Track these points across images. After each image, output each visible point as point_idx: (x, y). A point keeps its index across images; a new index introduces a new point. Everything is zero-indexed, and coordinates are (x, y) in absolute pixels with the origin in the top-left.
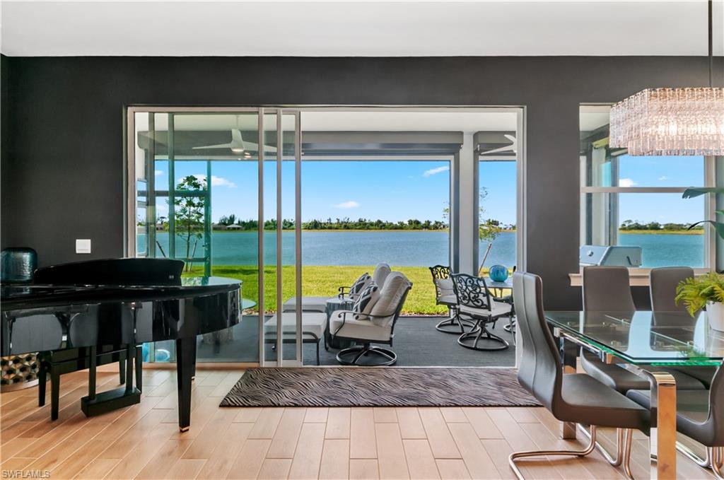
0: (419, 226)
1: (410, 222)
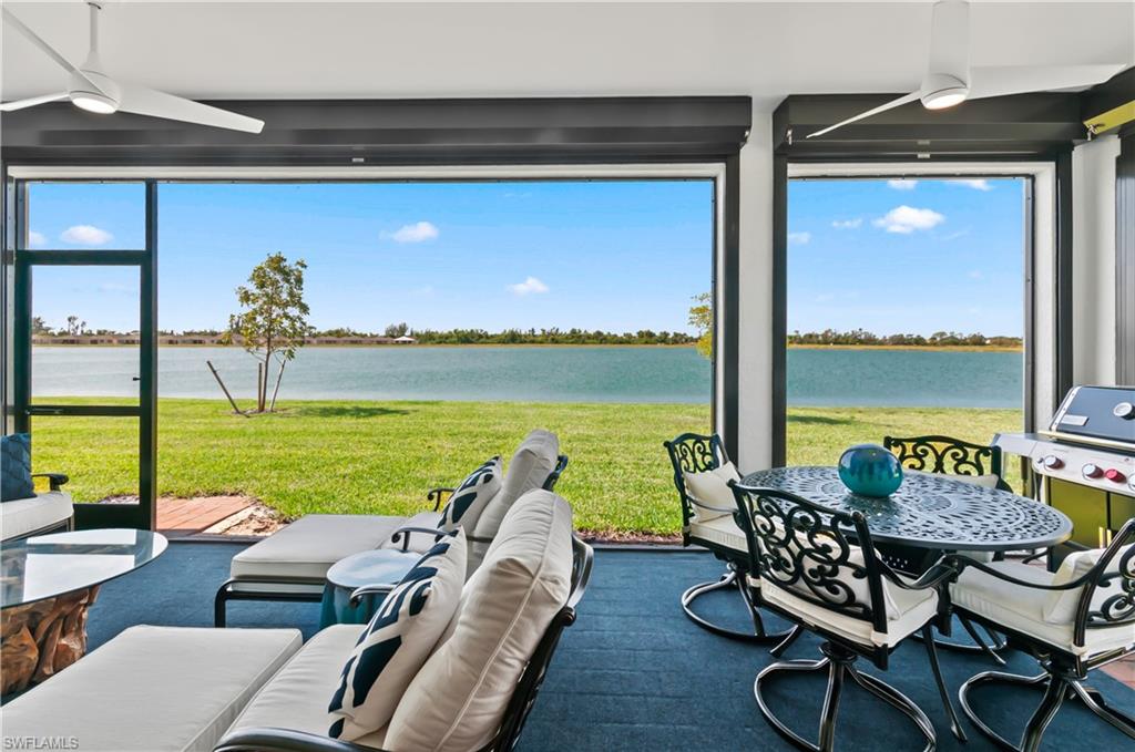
0: (653, 339)
1: (641, 334)
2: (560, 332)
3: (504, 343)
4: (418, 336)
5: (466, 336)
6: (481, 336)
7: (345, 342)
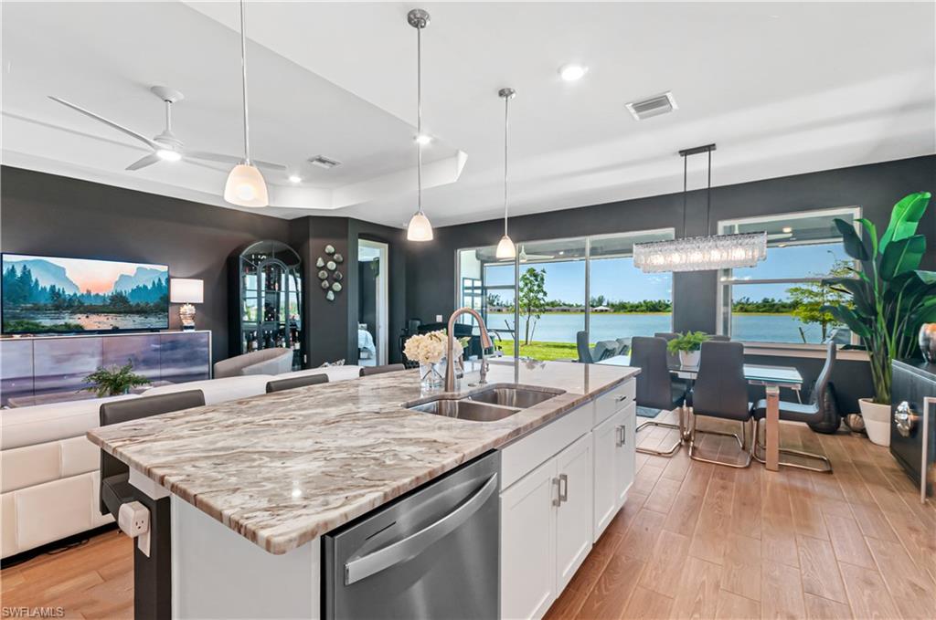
2: (751, 301)
4: (613, 306)
5: (653, 306)
7: (558, 310)
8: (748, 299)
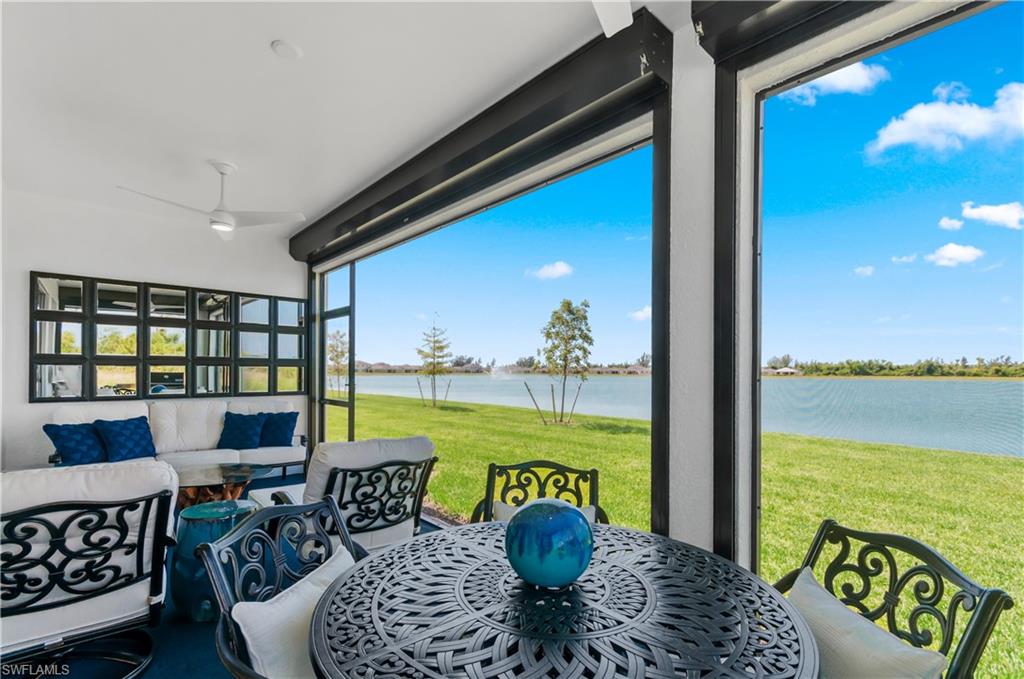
3: (916, 374)
4: (802, 367)
5: (860, 367)
6: (882, 368)
8: (1008, 359)
